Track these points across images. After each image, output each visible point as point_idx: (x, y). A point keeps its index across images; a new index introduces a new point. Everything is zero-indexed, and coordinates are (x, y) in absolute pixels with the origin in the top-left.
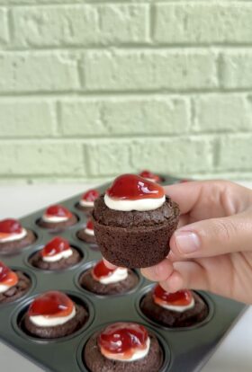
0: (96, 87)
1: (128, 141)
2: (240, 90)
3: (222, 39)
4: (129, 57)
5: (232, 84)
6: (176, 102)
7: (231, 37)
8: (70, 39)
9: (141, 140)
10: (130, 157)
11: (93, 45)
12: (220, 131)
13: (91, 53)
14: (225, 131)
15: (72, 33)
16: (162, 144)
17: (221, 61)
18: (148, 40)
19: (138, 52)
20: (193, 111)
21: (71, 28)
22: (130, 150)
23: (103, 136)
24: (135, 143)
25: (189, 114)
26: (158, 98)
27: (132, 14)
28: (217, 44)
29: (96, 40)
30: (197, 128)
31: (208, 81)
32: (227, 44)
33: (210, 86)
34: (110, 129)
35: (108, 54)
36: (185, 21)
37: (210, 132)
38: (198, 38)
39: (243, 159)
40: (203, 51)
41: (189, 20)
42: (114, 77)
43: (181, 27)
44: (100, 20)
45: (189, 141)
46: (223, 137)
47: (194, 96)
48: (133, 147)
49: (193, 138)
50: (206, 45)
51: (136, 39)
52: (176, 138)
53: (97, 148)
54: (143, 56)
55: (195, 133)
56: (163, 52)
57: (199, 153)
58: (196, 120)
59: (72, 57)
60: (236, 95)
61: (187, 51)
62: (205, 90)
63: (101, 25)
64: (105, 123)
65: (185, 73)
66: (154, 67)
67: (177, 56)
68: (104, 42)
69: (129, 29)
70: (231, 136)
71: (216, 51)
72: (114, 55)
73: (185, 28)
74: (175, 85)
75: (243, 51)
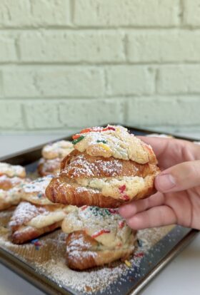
0: (29, 59)
1: (57, 101)
2: (142, 63)
3: (127, 23)
4: (55, 37)
5: (135, 58)
6: (92, 72)
7: (134, 22)
8: (8, 23)
9: (67, 102)
10: (59, 115)
11: (27, 27)
12: (127, 96)
13: (25, 33)
14: (132, 95)
15: (10, 18)
16: (84, 105)
17: (126, 40)
18: (69, 23)
19: (62, 32)
20: (106, 79)
21: (9, 13)
22: (58, 109)
23: (37, 98)
24: (62, 104)
25: (103, 82)
26: (79, 68)
27: (56, 4)
28: (123, 27)
29: (29, 23)
30: (110, 92)
31: (117, 56)
32: (131, 27)
33: (119, 60)
34: (42, 92)
35: (39, 34)
36: (98, 8)
37: (120, 96)
38: (108, 22)
39: (146, 117)
40: (112, 33)
41: (100, 8)
42: (43, 52)
43: (95, 13)
44: (32, 8)
45: (104, 103)
46: (130, 100)
47: (107, 67)
48: (60, 107)
49: (108, 101)
50: (114, 28)
51: (60, 23)
52: (94, 101)
53: (32, 108)
54: (65, 36)
55: (109, 97)
56: (82, 33)
57: (112, 112)
58: (109, 87)
59: (11, 37)
60: (140, 67)
61: (100, 32)
62: (115, 63)
63: (32, 12)
64: (38, 88)
65: (99, 50)
66: (74, 44)
67: (92, 36)
68: (35, 25)
69: (54, 15)
70: (137, 99)
71: (123, 32)
72: (43, 35)
73: (98, 15)
74: (92, 59)
75: (143, 33)
